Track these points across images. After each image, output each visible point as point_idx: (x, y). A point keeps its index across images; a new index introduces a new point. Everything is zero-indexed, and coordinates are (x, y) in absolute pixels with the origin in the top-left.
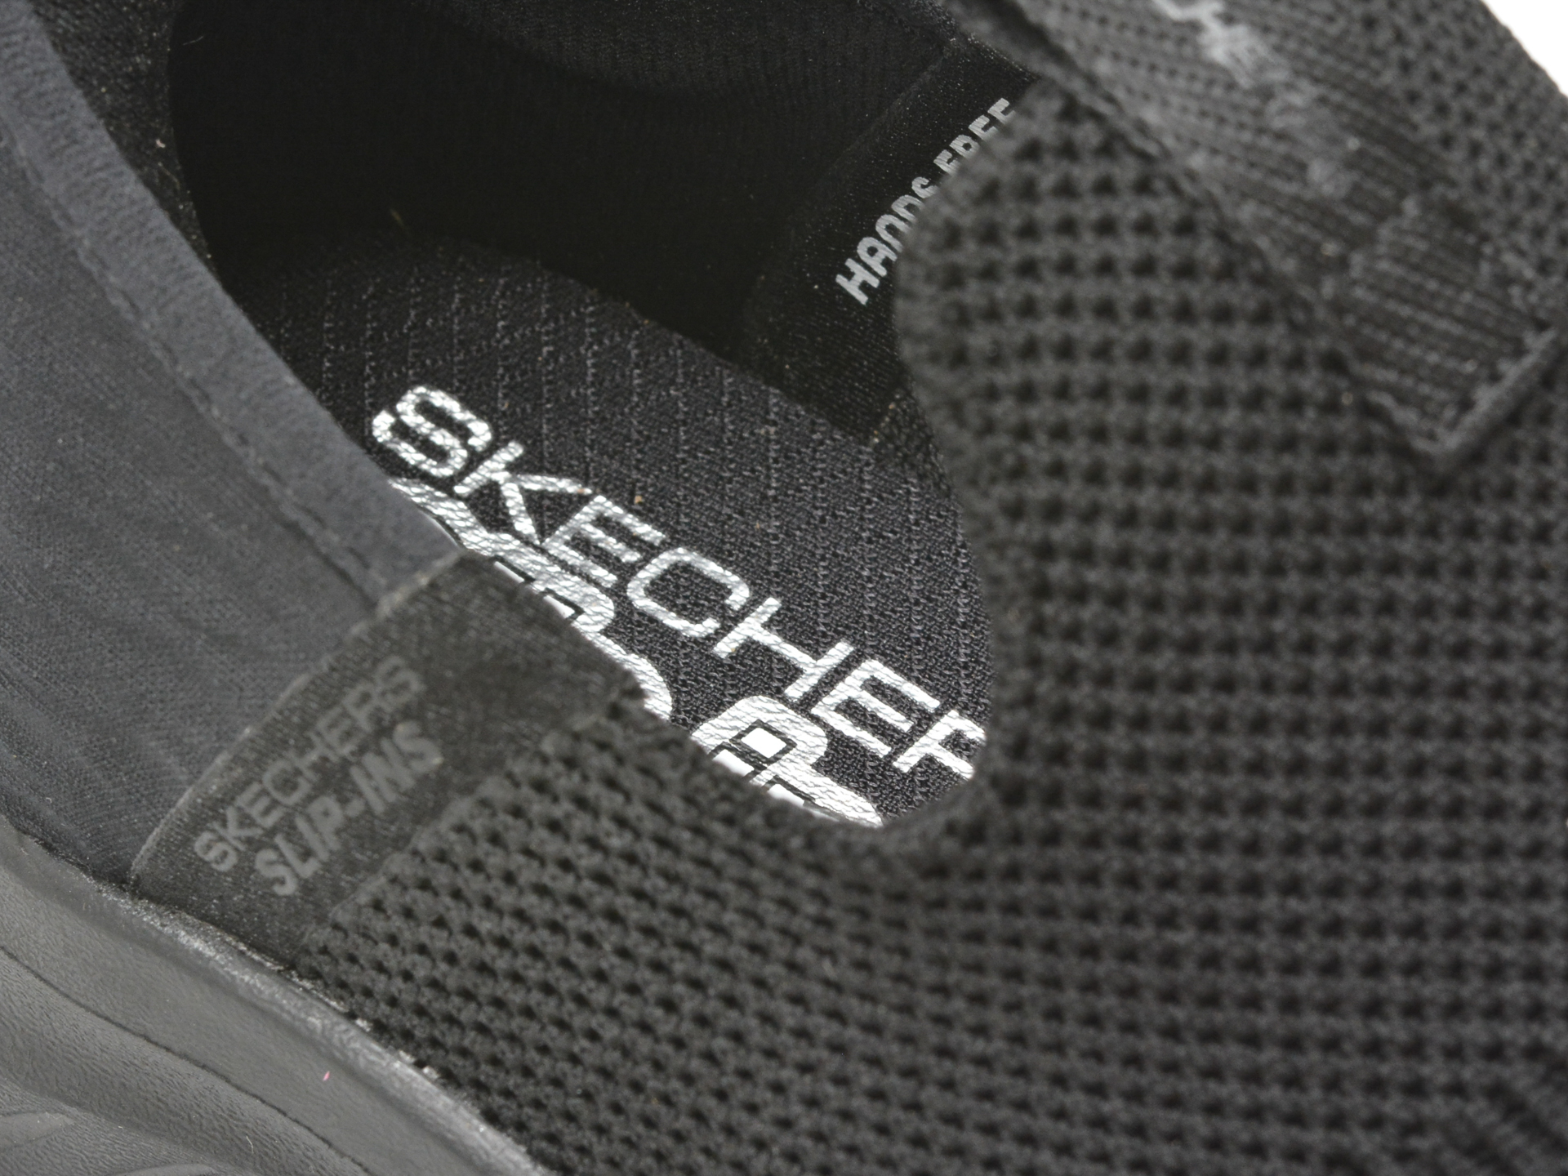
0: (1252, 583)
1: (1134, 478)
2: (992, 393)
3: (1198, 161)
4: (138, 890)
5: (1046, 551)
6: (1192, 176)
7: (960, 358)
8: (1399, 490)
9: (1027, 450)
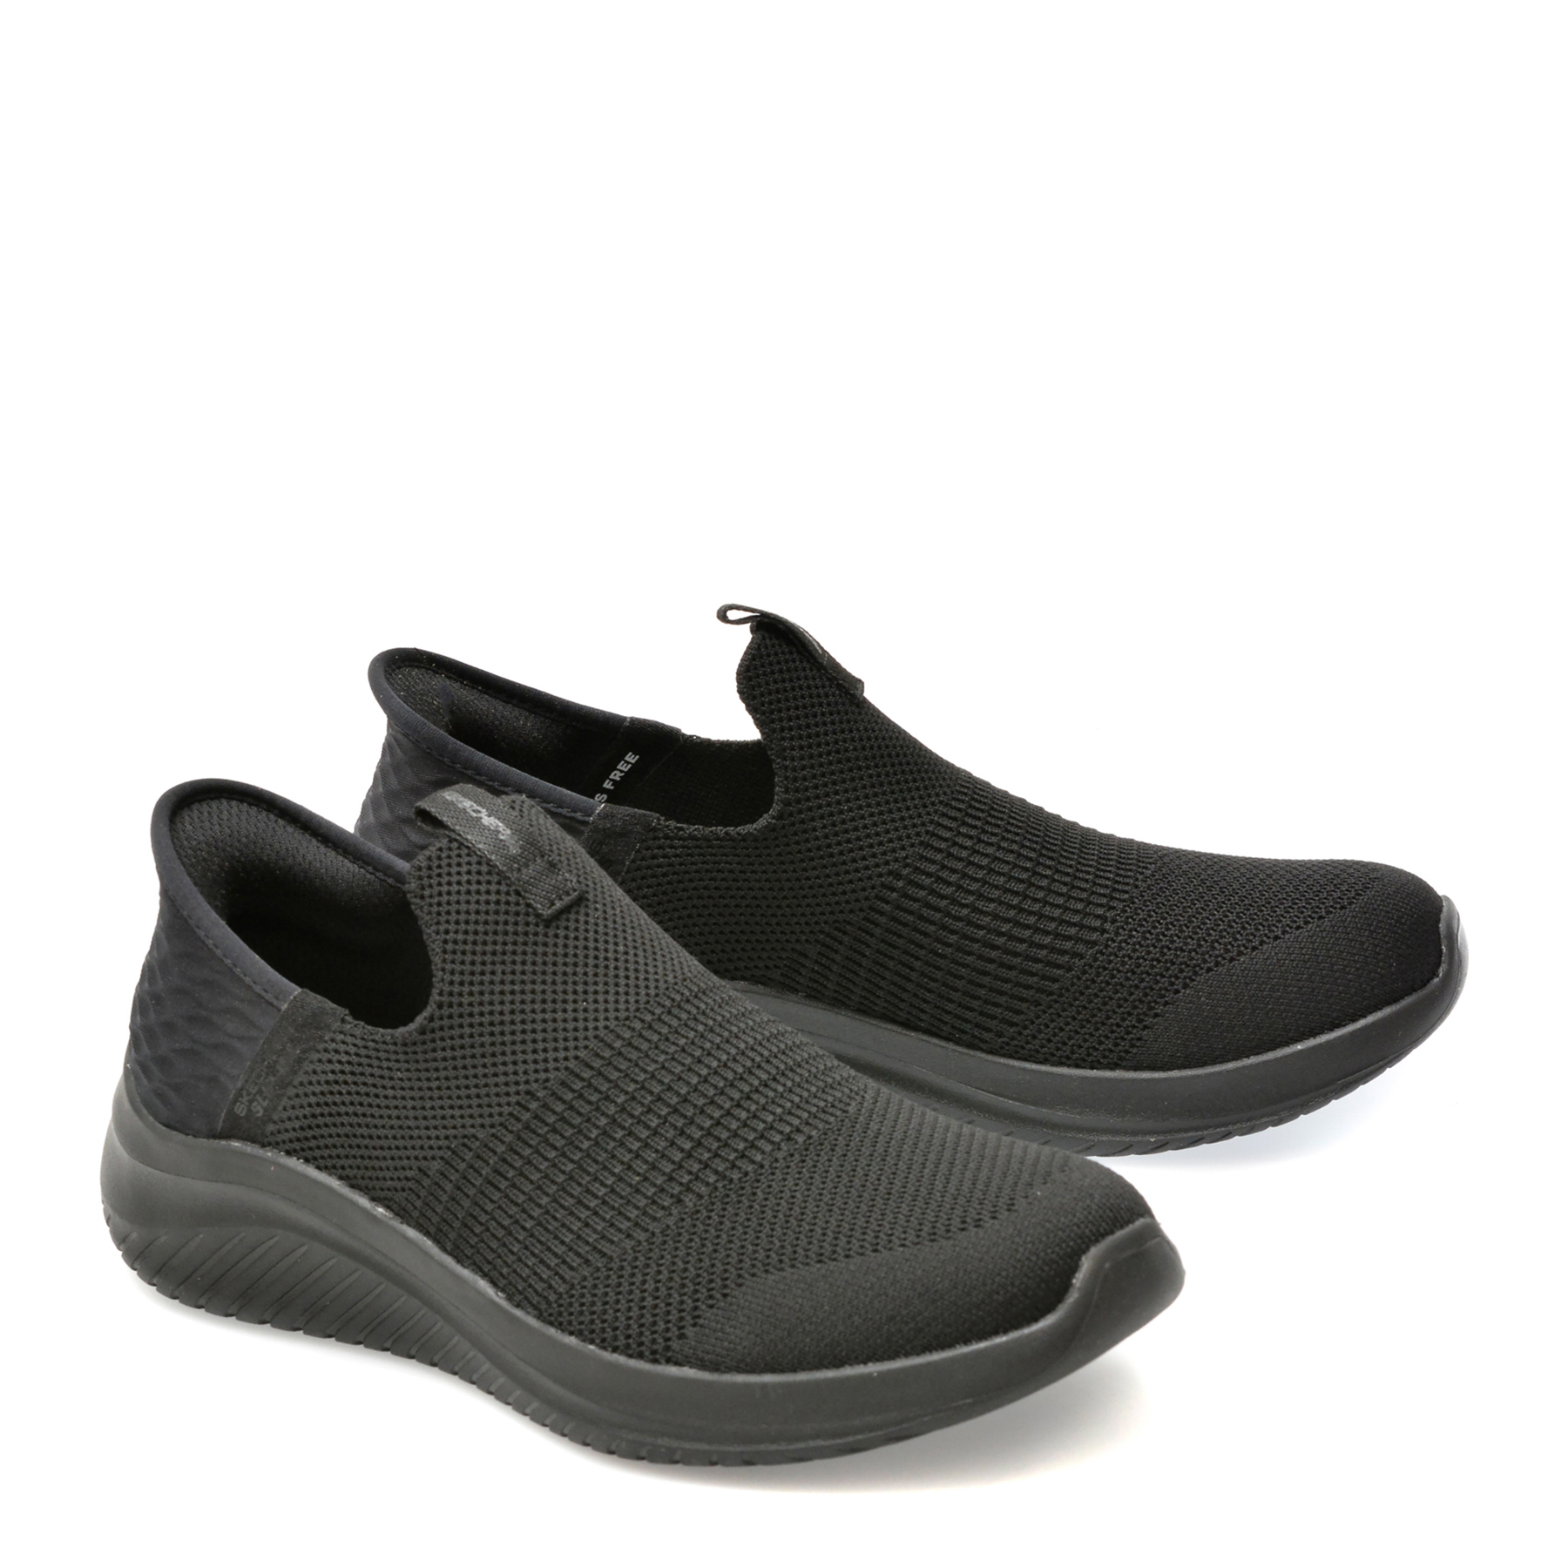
0: (499, 948)
1: (467, 922)
2: (431, 905)
3: (480, 846)
4: (221, 1136)
5: (445, 942)
6: (479, 850)
7: (422, 897)
8: (537, 925)
9: (440, 918)
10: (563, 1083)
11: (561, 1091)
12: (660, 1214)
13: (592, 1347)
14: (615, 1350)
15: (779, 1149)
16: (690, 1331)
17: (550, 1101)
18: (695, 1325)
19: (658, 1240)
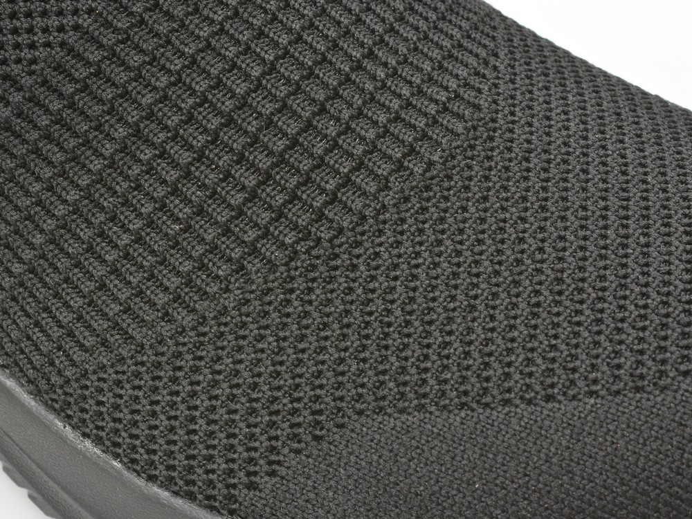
10: (59, 68)
11: (56, 79)
12: (214, 288)
13: (116, 464)
14: (151, 478)
15: (387, 188)
16: (264, 481)
17: (40, 92)
18: (272, 474)
19: (211, 329)
